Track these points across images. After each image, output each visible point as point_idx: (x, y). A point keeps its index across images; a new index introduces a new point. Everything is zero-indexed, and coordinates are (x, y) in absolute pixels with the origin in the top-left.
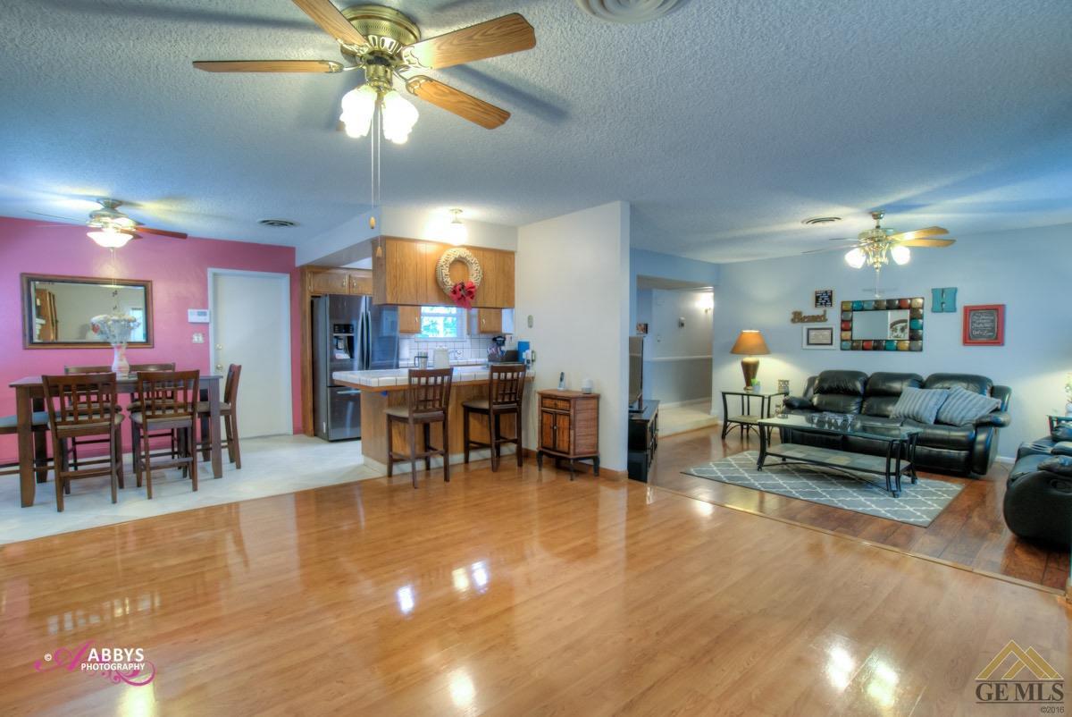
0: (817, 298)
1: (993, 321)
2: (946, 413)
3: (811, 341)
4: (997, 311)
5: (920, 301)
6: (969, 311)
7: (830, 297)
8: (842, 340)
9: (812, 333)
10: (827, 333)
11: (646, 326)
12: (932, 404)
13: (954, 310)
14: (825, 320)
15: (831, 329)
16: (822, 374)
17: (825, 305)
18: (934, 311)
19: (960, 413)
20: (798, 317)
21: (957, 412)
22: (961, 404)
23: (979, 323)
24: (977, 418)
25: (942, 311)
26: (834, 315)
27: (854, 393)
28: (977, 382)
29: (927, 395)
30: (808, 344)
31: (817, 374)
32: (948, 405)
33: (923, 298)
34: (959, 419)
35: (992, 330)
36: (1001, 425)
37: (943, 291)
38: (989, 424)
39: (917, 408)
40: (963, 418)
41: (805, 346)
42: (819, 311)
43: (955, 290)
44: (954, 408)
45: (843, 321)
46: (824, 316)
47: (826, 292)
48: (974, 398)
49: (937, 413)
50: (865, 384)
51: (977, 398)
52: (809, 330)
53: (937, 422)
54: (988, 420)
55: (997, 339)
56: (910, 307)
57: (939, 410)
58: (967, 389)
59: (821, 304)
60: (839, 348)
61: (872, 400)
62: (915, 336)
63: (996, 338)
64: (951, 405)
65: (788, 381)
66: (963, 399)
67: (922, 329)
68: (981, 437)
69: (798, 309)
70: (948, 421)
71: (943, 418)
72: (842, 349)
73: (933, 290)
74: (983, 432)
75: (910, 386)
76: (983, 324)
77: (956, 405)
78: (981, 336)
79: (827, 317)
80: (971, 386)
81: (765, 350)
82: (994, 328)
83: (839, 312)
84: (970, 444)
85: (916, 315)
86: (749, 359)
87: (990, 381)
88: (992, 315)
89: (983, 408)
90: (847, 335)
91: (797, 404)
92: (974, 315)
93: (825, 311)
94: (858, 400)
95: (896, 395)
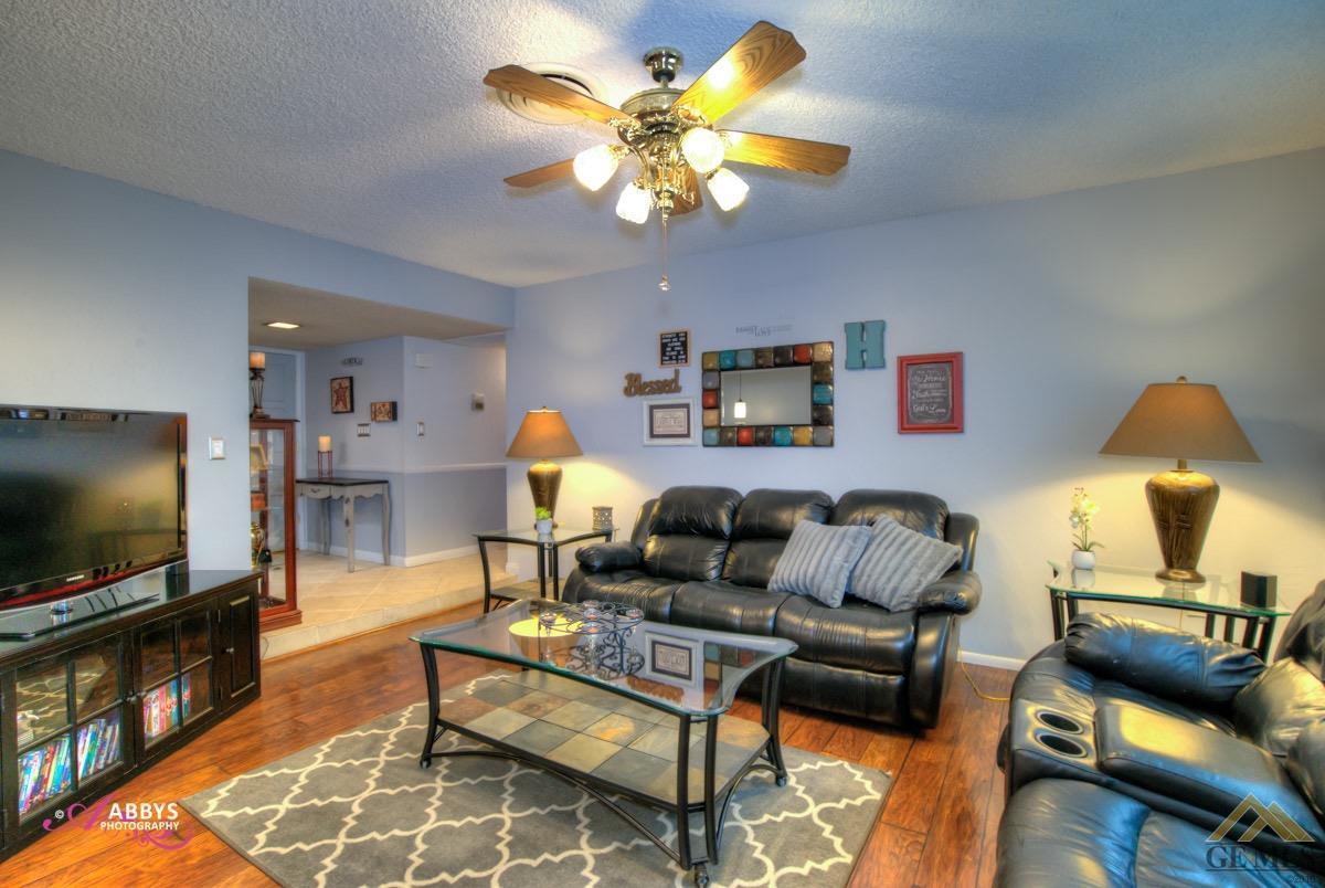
0: (664, 346)
1: (945, 386)
2: (864, 578)
3: (657, 431)
4: (950, 363)
5: (828, 349)
6: (906, 363)
7: (684, 344)
8: (705, 428)
9: (658, 414)
10: (681, 413)
11: (394, 405)
12: (838, 560)
13: (883, 366)
14: (678, 389)
15: (687, 406)
16: (664, 496)
17: (677, 359)
18: (850, 367)
19: (889, 579)
20: (635, 386)
21: (884, 579)
22: (890, 559)
23: (923, 391)
24: (919, 590)
25: (864, 366)
26: (691, 378)
27: (714, 534)
28: (920, 507)
29: (832, 538)
30: (652, 435)
31: (657, 495)
32: (869, 561)
33: (831, 343)
34: (887, 593)
35: (943, 404)
36: (963, 610)
37: (863, 326)
38: (939, 609)
39: (811, 571)
40: (895, 590)
41: (646, 440)
42: (666, 373)
43: (882, 326)
44: (879, 569)
45: (705, 391)
46: (675, 380)
47: (677, 335)
48: (916, 544)
49: (850, 579)
50: (734, 513)
51: (923, 544)
52: (652, 408)
53: (851, 599)
54: (938, 599)
55: (950, 421)
56: (810, 363)
57: (852, 572)
58: (903, 524)
59: (671, 358)
60: (700, 443)
61: (743, 549)
62: (822, 417)
63: (952, 420)
64: (874, 560)
65: (609, 510)
66: (896, 544)
67: (832, 404)
68: (928, 638)
69: (634, 371)
70: (868, 596)
71: (859, 590)
72: (705, 445)
73: (846, 325)
74: (928, 628)
75: (808, 518)
76: (929, 391)
77: (882, 564)
78: (926, 414)
79: (681, 383)
80: (911, 516)
81: (571, 448)
82: (946, 398)
83: (699, 372)
84: (906, 660)
85: (821, 375)
86: (544, 468)
87: (942, 504)
88: (944, 373)
89: (931, 567)
90: (712, 416)
91: (597, 563)
92: (915, 374)
93: (677, 372)
94: (720, 548)
95: (781, 536)
